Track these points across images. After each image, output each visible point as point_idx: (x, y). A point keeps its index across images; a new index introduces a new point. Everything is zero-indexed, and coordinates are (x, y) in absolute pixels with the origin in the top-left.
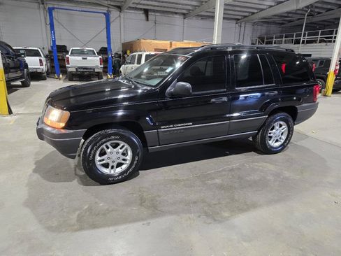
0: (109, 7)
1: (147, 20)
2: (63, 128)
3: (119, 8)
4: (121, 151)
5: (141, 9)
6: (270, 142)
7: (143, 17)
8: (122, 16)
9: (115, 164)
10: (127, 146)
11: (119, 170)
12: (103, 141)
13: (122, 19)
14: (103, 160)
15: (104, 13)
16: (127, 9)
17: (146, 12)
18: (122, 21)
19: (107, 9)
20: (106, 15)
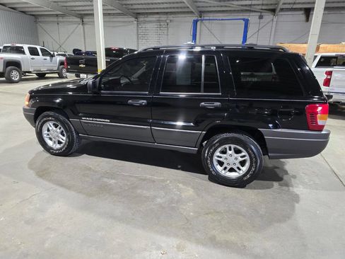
0: (261, 12)
1: (307, 20)
3: (273, 11)
4: (59, 131)
5: (301, 9)
7: (303, 17)
8: (275, 20)
9: (56, 141)
10: (62, 128)
11: (59, 146)
13: (275, 23)
14: (49, 135)
15: (244, 19)
16: (279, 11)
17: (307, 11)
18: (274, 25)
19: (259, 14)
20: (247, 22)
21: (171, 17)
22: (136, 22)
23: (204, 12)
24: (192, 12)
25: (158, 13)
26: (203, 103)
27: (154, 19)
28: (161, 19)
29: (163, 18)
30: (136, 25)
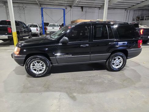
0: (66, 6)
1: (82, 11)
2: (18, 54)
3: (71, 6)
4: (41, 65)
5: (80, 6)
6: (113, 66)
7: (81, 10)
8: (71, 10)
9: (39, 70)
10: (43, 63)
11: (40, 72)
12: (33, 60)
13: (71, 11)
14: (34, 68)
15: (63, 9)
16: (74, 7)
17: (82, 7)
18: (71, 12)
19: (65, 7)
20: (64, 10)
21: (25, 5)
22: (5, 6)
23: (42, 4)
24: (37, 4)
25: (17, 3)
26: (110, 43)
27: (16, 5)
28: (20, 6)
29: (21, 5)
30: (5, 8)
